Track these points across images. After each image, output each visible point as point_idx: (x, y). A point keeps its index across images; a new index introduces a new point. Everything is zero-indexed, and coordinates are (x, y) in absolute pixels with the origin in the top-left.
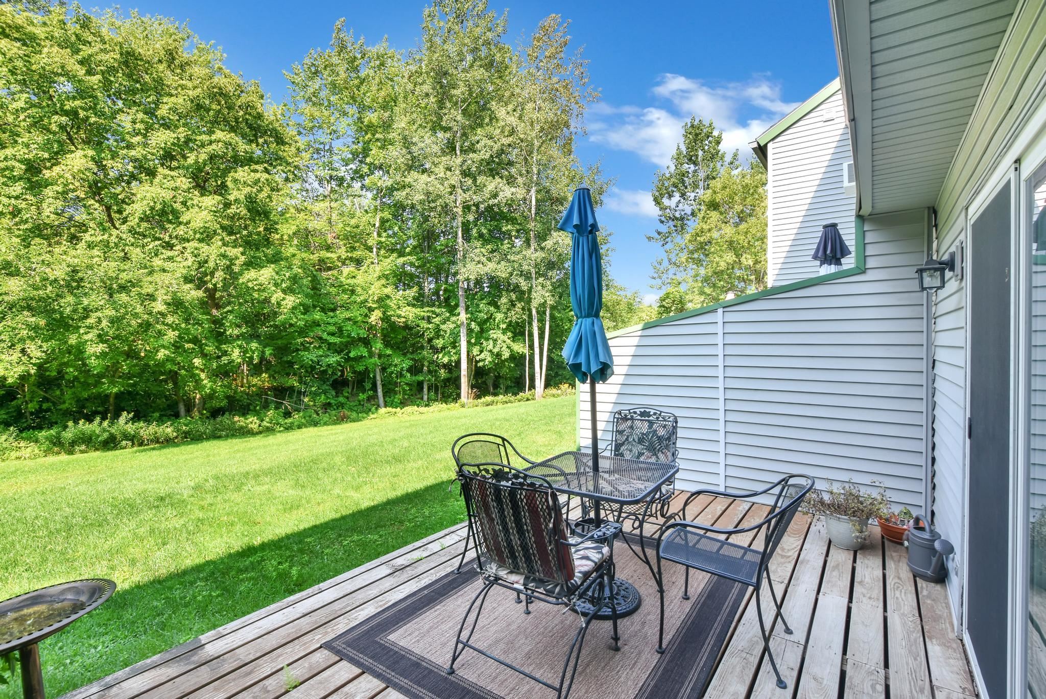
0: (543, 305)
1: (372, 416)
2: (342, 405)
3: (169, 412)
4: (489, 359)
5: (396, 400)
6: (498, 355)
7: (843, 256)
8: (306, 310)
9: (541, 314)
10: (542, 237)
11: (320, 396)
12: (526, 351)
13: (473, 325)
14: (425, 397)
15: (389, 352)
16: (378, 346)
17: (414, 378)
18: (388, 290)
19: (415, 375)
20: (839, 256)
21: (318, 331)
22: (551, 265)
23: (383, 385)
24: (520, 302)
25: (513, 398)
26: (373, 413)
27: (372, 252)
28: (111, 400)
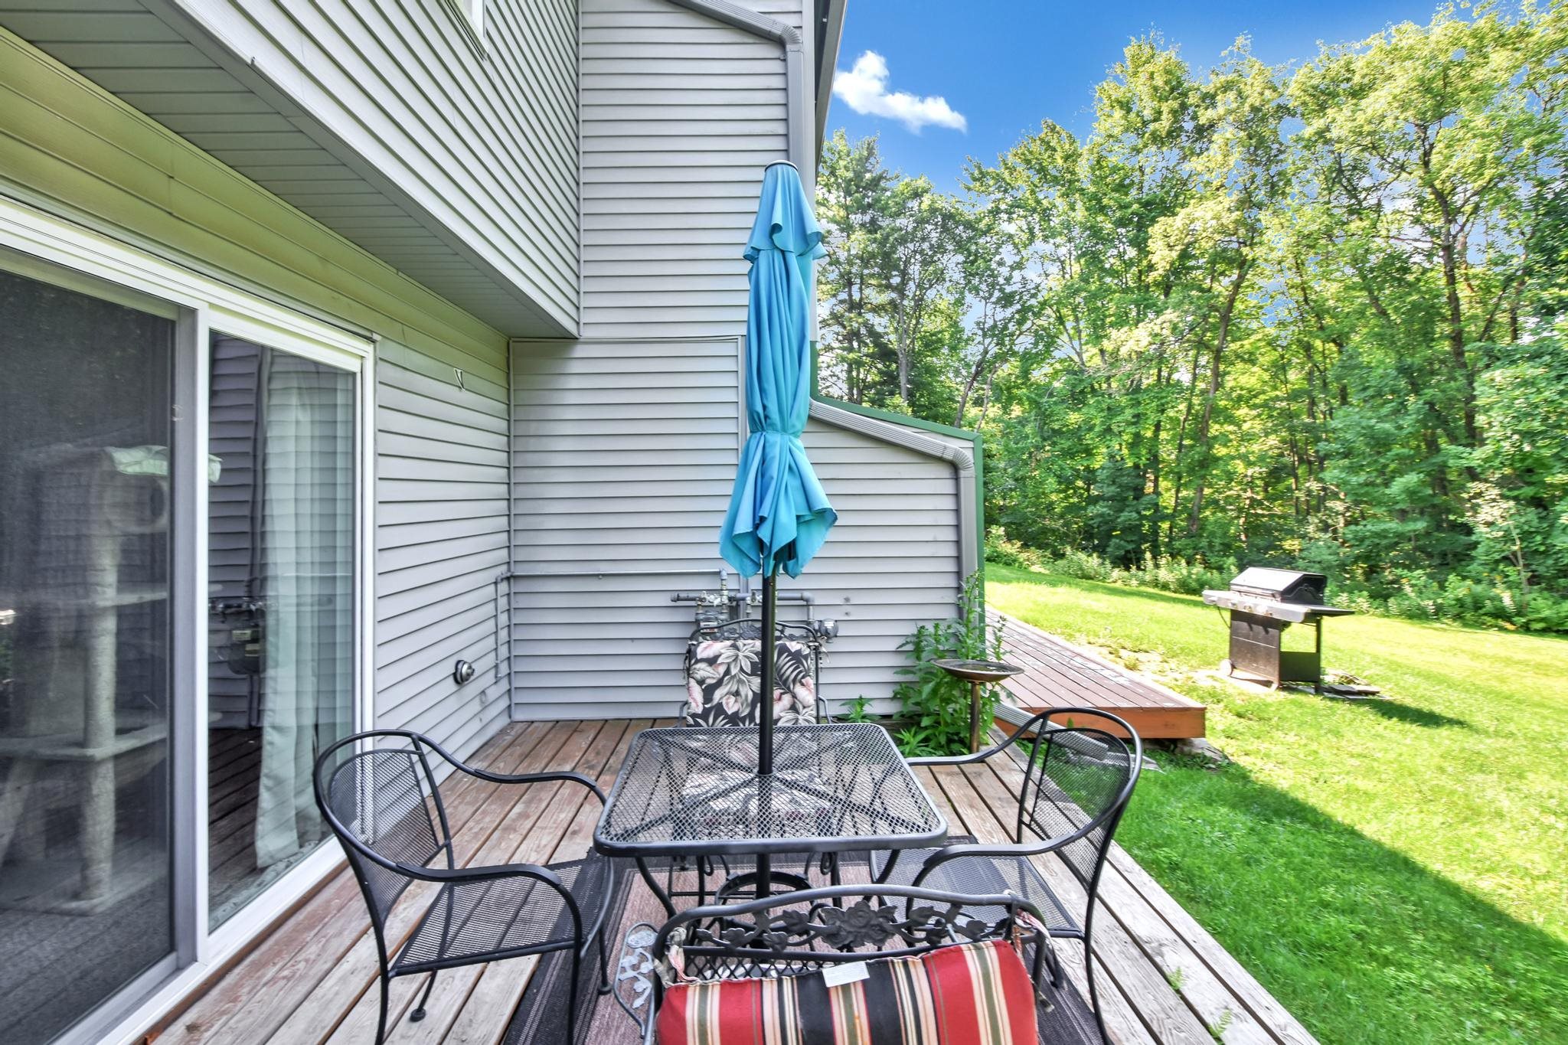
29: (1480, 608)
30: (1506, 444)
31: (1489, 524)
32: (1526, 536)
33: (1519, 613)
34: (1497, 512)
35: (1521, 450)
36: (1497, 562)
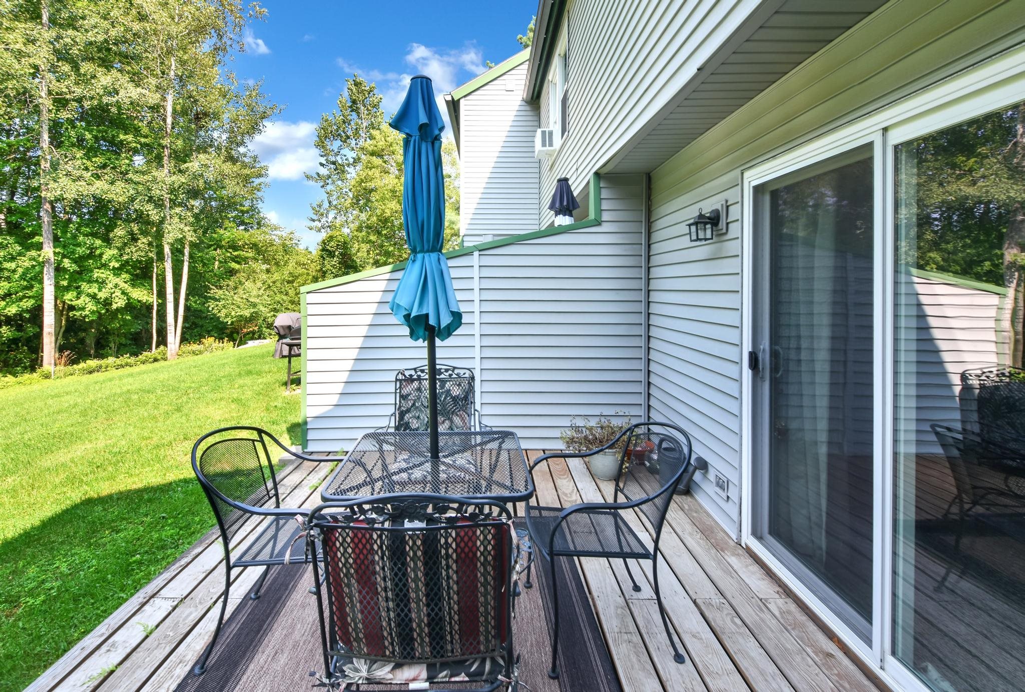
0: (181, 241)
4: (91, 306)
6: (107, 303)
7: (574, 208)
9: (177, 252)
10: (181, 157)
12: (154, 300)
13: (66, 263)
20: (571, 208)
22: (194, 193)
24: (145, 237)
25: (132, 360)
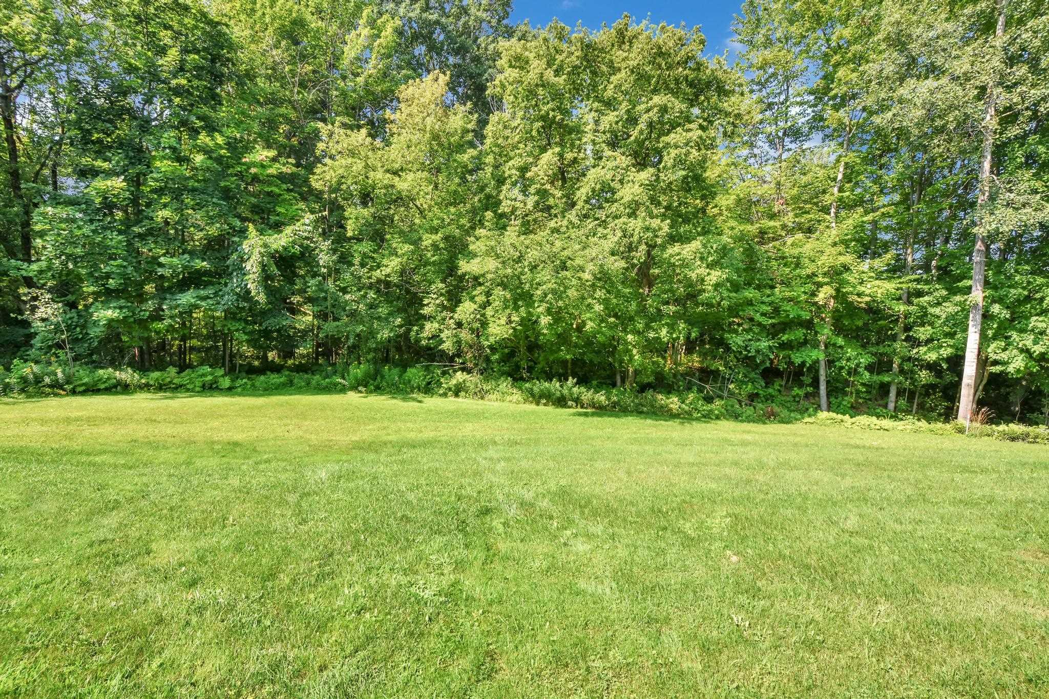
1: (807, 420)
2: (770, 398)
3: (608, 382)
5: (845, 403)
8: (736, 287)
11: (747, 385)
13: (997, 308)
14: (891, 406)
15: (840, 341)
16: (825, 333)
17: (875, 378)
18: (848, 259)
19: (878, 374)
21: (750, 312)
23: (828, 382)
26: (810, 416)
27: (829, 214)
28: (569, 365)
29: (40, 382)
30: (57, 262)
31: (43, 320)
32: (69, 328)
33: (68, 382)
34: (50, 311)
35: (67, 268)
36: (50, 347)
